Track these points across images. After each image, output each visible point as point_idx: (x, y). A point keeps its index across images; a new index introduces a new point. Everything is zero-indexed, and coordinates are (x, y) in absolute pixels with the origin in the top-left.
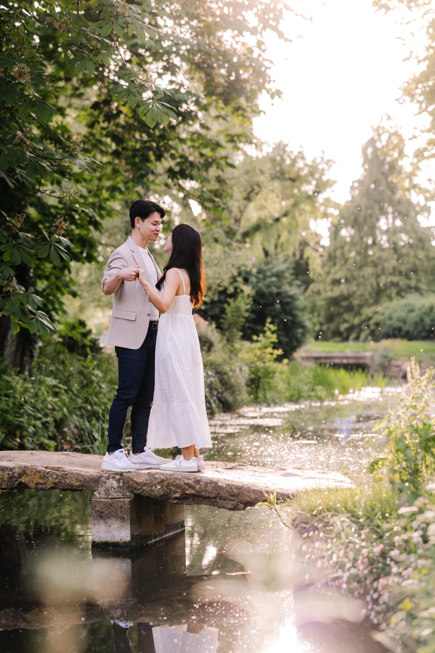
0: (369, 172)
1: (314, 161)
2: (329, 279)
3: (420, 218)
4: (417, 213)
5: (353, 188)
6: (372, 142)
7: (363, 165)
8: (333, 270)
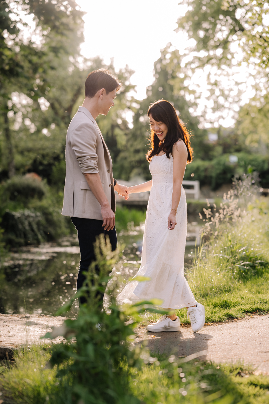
0: (158, 80)
1: (120, 71)
2: (132, 149)
3: (191, 110)
4: (189, 107)
5: (148, 90)
6: (160, 60)
7: (154, 75)
8: (135, 143)
